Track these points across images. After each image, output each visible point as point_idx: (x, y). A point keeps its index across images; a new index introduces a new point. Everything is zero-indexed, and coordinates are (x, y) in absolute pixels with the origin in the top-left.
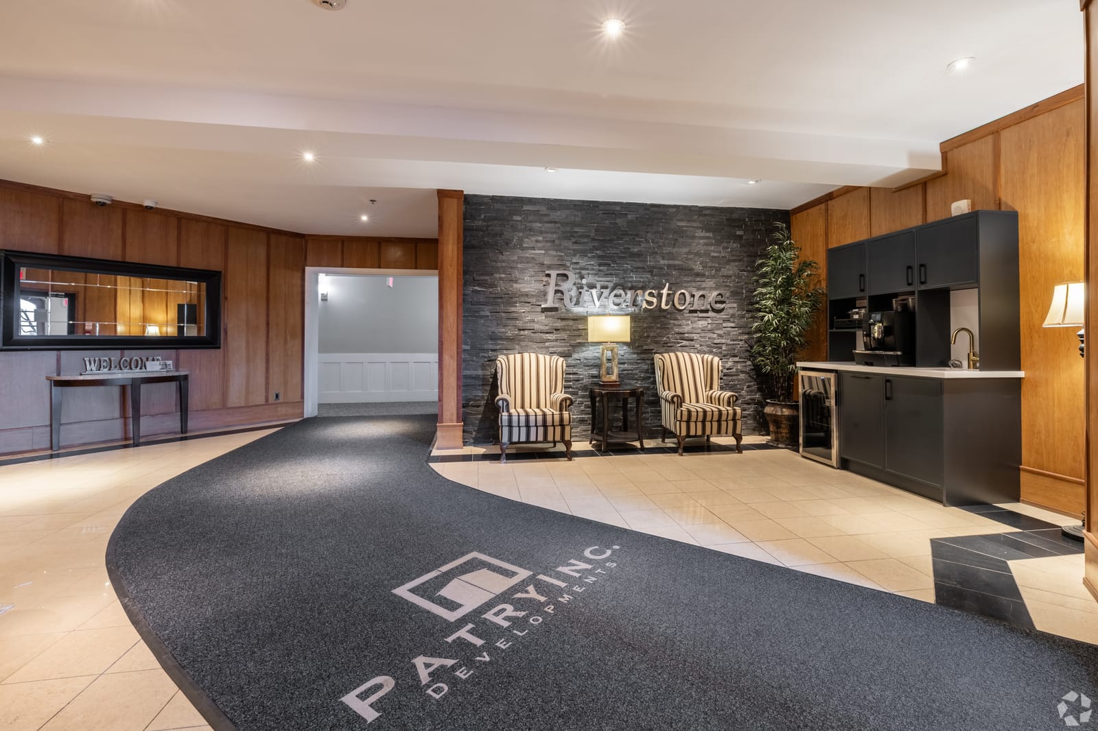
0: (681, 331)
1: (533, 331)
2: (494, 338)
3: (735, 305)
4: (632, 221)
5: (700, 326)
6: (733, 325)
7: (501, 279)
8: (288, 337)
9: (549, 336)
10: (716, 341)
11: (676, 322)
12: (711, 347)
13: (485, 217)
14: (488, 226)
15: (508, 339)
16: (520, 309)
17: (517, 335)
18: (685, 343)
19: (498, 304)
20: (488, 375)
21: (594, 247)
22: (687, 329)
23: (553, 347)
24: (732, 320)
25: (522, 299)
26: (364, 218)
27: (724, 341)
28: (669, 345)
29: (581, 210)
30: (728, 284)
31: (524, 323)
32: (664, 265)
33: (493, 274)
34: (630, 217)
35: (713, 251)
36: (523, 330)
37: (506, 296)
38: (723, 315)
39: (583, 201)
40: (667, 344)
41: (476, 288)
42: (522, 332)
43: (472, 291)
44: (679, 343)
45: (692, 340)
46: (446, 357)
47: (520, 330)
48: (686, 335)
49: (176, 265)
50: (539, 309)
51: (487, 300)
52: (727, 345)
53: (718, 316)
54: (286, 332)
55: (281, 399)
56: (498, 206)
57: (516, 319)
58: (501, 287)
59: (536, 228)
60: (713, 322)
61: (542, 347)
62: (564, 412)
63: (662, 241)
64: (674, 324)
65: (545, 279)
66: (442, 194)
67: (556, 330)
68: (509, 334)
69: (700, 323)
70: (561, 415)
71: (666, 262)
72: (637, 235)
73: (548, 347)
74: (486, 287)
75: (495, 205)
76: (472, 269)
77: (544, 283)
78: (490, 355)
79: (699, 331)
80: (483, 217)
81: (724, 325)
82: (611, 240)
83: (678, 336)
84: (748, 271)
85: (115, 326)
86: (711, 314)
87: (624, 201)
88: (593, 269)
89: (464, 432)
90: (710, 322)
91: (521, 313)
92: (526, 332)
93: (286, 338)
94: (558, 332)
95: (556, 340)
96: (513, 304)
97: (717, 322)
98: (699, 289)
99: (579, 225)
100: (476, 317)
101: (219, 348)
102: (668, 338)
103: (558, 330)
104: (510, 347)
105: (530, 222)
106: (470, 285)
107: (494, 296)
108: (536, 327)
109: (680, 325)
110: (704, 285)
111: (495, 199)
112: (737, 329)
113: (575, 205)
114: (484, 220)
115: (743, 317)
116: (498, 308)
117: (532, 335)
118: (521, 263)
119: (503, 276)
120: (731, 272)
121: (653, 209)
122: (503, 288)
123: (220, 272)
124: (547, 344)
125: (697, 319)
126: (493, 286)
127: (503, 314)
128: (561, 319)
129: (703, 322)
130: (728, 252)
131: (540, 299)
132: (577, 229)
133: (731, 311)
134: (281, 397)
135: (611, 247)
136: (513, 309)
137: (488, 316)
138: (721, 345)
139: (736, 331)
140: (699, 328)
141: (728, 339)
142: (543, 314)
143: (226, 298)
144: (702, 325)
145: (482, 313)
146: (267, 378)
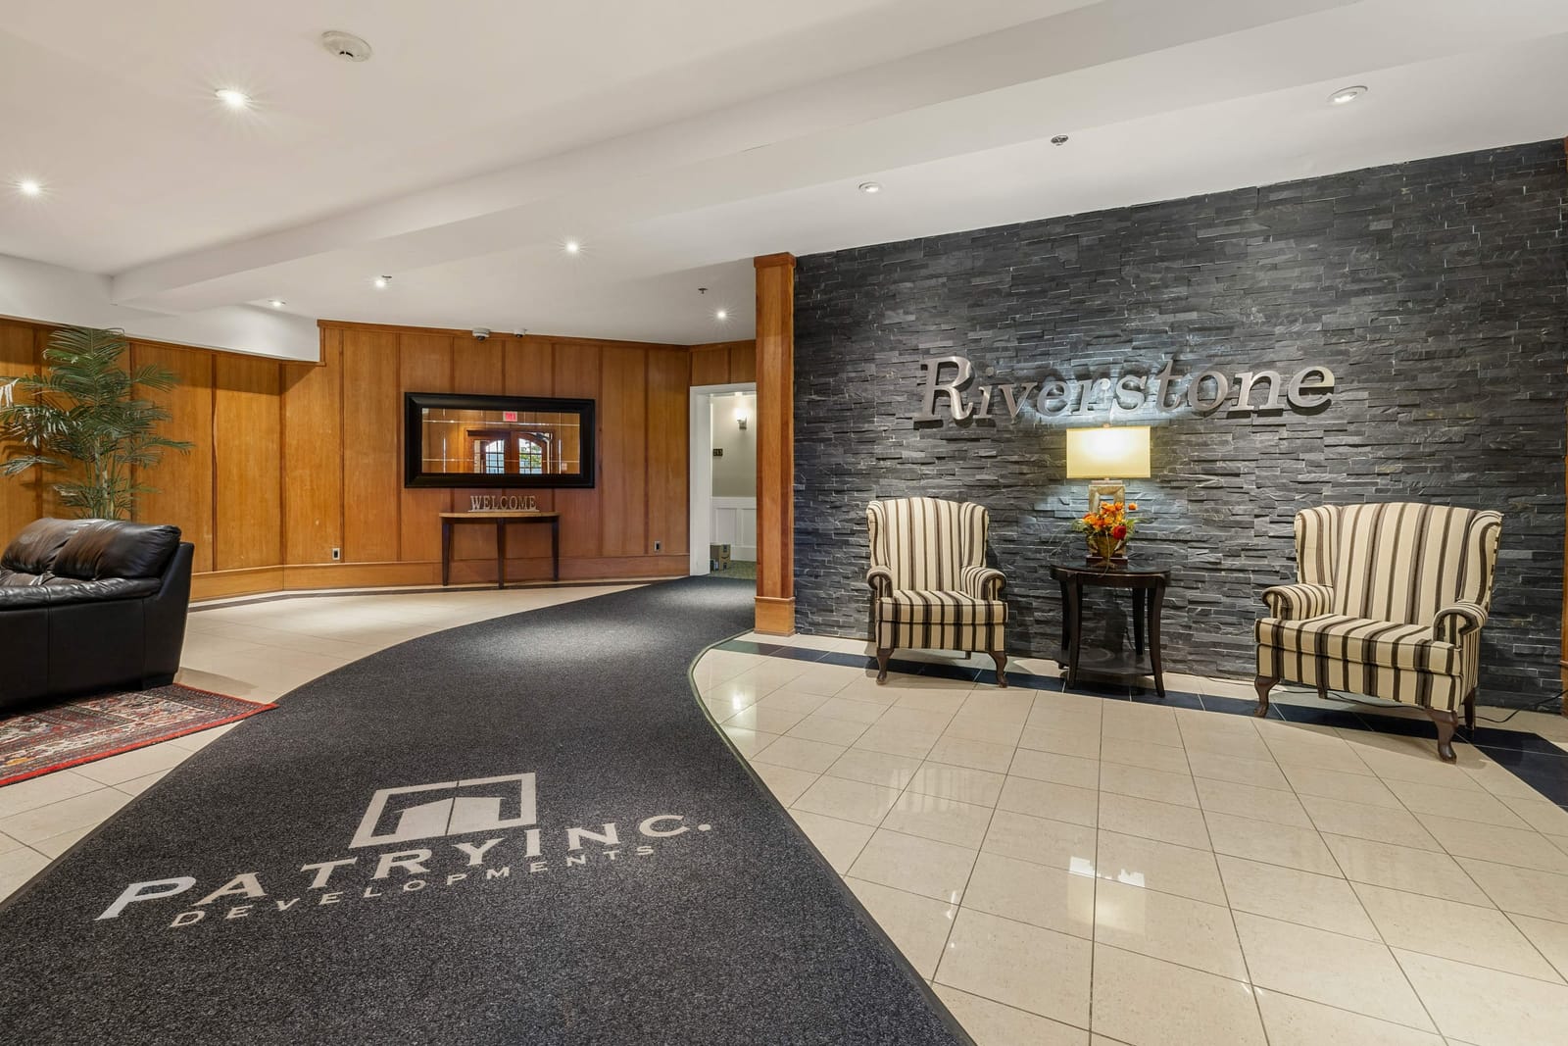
0: (1204, 455)
1: (900, 461)
2: (840, 472)
3: (1365, 395)
4: (1090, 248)
5: (1258, 445)
6: (1356, 440)
7: (850, 380)
8: (671, 477)
9: (926, 470)
10: (1300, 478)
11: (1193, 438)
12: (1289, 490)
13: (826, 286)
14: (830, 300)
15: (859, 474)
16: (880, 424)
17: (874, 468)
18: (1214, 480)
19: (844, 420)
20: (831, 530)
21: (1010, 308)
22: (1220, 452)
23: (934, 488)
24: (1351, 428)
25: (883, 409)
26: (722, 315)
27: (1326, 477)
28: (1175, 484)
29: (984, 247)
30: (1343, 347)
31: (884, 449)
32: (1164, 323)
33: (837, 374)
34: (1084, 241)
35: (1299, 279)
36: (884, 459)
37: (858, 406)
38: (1325, 419)
39: (988, 230)
40: (1169, 482)
41: (813, 397)
42: (882, 462)
43: (809, 402)
44: (1200, 481)
45: (1237, 475)
46: (767, 502)
47: (879, 459)
48: (1219, 464)
49: (550, 396)
50: (910, 424)
51: (830, 414)
52: (1336, 485)
53: (1311, 420)
54: (667, 468)
55: (663, 550)
56: (844, 266)
57: (872, 441)
58: (851, 393)
59: (905, 291)
60: (1296, 435)
61: (914, 488)
62: (994, 602)
63: (1159, 276)
64: (1189, 443)
65: (920, 373)
66: (762, 263)
67: (939, 458)
68: (862, 466)
69: (1258, 437)
70: (989, 607)
71: (1170, 318)
72: (1102, 273)
73: (924, 488)
74: (829, 397)
75: (841, 264)
76: (807, 369)
77: (918, 382)
78: (833, 499)
79: (1255, 455)
80: (823, 286)
81: (1328, 440)
82: (1044, 292)
83: (1198, 468)
84: (1409, 312)
85: (519, 463)
86: (1288, 417)
87: (1072, 213)
88: (1006, 349)
89: (796, 612)
90: (1285, 434)
91: (881, 432)
92: (888, 463)
93: (668, 477)
94: (943, 462)
95: (940, 475)
96: (869, 419)
97: (1306, 435)
98: (1255, 367)
99: (982, 274)
100: (813, 440)
101: (593, 487)
102: (1173, 470)
103: (944, 458)
104: (862, 486)
105: (895, 282)
106: (805, 393)
107: (839, 407)
108: (905, 454)
109: (1205, 444)
110: (1269, 356)
111: (839, 256)
112: (1368, 449)
113: (974, 240)
114: (824, 292)
115: (1391, 420)
116: (845, 425)
117: (899, 466)
118: (880, 351)
119: (853, 375)
120: (1353, 319)
121: (1137, 216)
122: (853, 395)
123: (593, 401)
124: (923, 482)
125: (1250, 429)
126: (838, 391)
127: (852, 435)
128: (947, 440)
129: (1265, 437)
130: (1343, 275)
131: (912, 408)
132: (976, 281)
133: (1351, 409)
134: (662, 548)
135: (1044, 303)
136: (866, 426)
137: (830, 439)
138: (1318, 486)
139: (1365, 454)
140: (1257, 449)
141: (1339, 472)
142: (918, 433)
143: (600, 430)
144: (1261, 442)
145: (822, 435)
146: (646, 524)
